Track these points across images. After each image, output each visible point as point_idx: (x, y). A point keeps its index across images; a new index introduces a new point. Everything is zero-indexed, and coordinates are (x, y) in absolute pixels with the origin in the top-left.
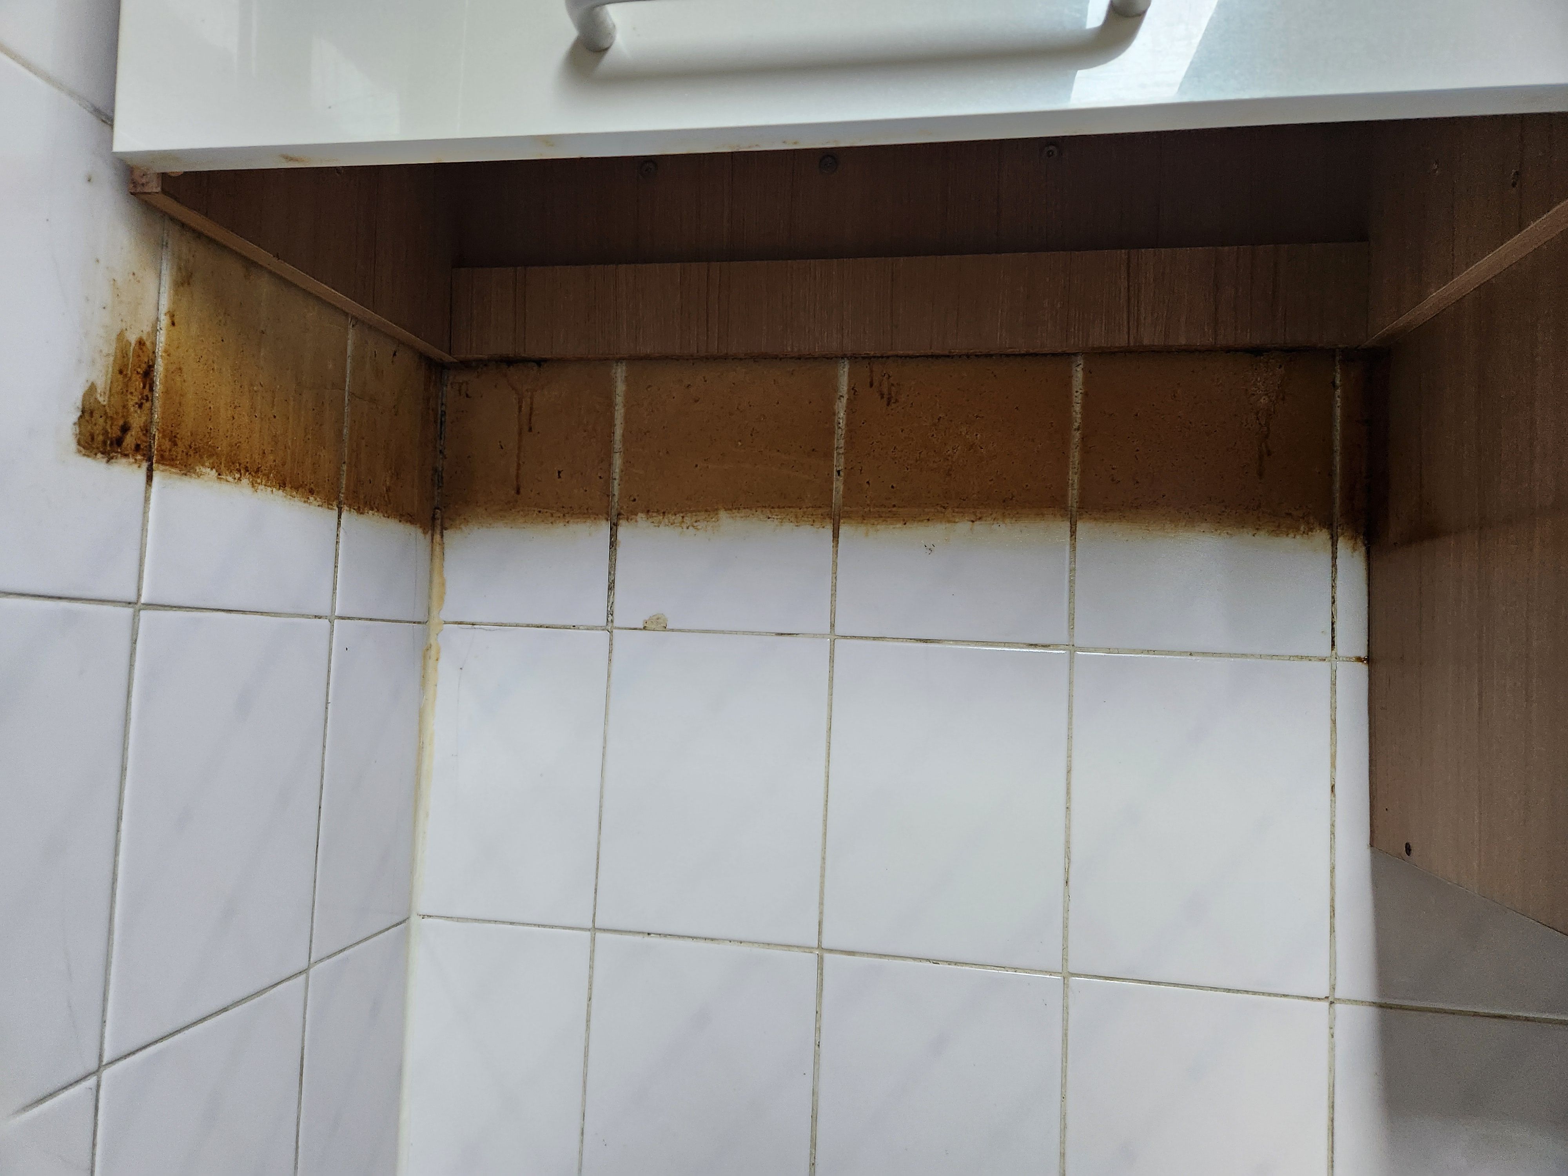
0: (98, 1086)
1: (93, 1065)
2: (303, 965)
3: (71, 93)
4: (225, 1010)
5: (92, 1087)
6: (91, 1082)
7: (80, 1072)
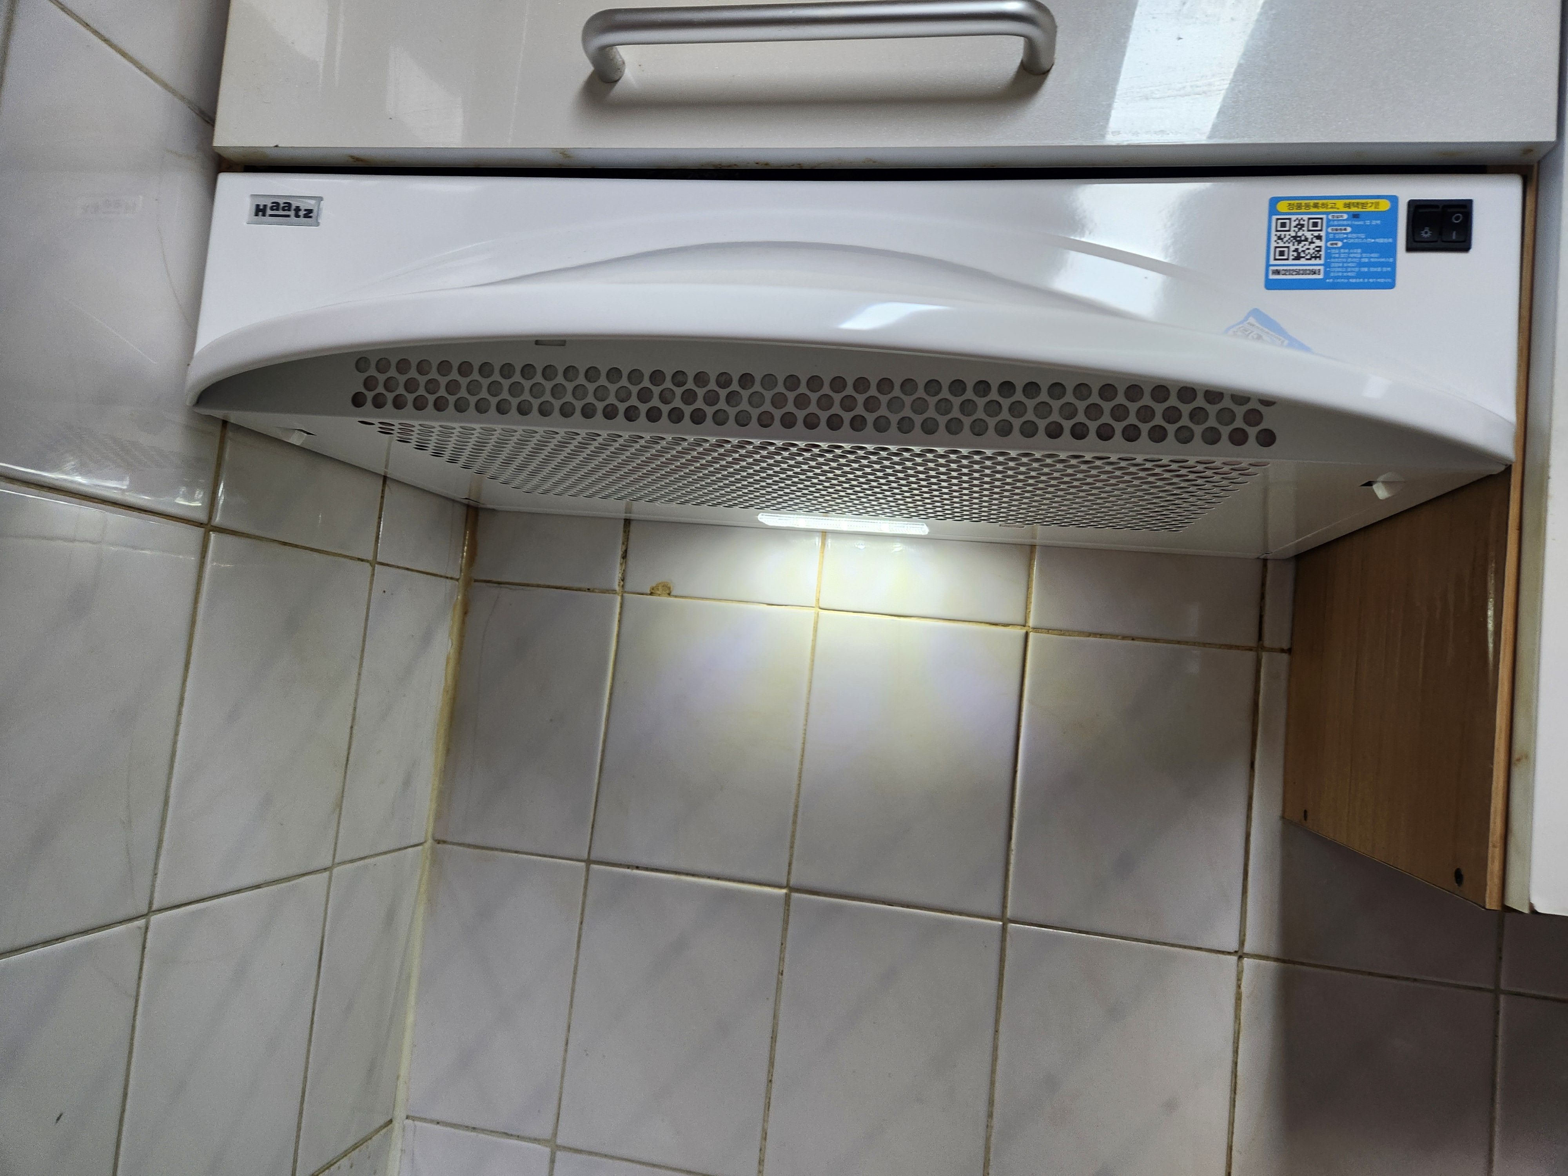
0: (147, 928)
1: (144, 909)
2: (328, 863)
3: (182, 98)
4: (258, 886)
5: (141, 926)
6: (141, 922)
7: (132, 913)
